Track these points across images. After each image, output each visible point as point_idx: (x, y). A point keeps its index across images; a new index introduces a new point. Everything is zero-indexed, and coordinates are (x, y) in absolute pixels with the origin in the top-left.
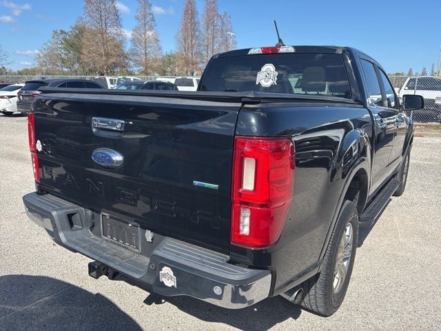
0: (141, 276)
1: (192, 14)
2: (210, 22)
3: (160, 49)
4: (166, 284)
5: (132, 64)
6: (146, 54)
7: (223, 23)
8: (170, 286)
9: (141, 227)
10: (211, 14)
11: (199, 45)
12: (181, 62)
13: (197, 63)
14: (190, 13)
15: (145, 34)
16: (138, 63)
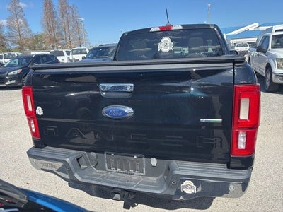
0: (163, 191)
1: (50, 6)
2: (64, 11)
3: (30, 31)
4: (187, 192)
5: (10, 43)
6: (20, 36)
7: (73, 12)
8: (190, 193)
9: (146, 157)
10: (64, 6)
11: (59, 27)
12: (47, 40)
13: (59, 40)
14: (48, 6)
15: (17, 21)
16: (14, 42)
